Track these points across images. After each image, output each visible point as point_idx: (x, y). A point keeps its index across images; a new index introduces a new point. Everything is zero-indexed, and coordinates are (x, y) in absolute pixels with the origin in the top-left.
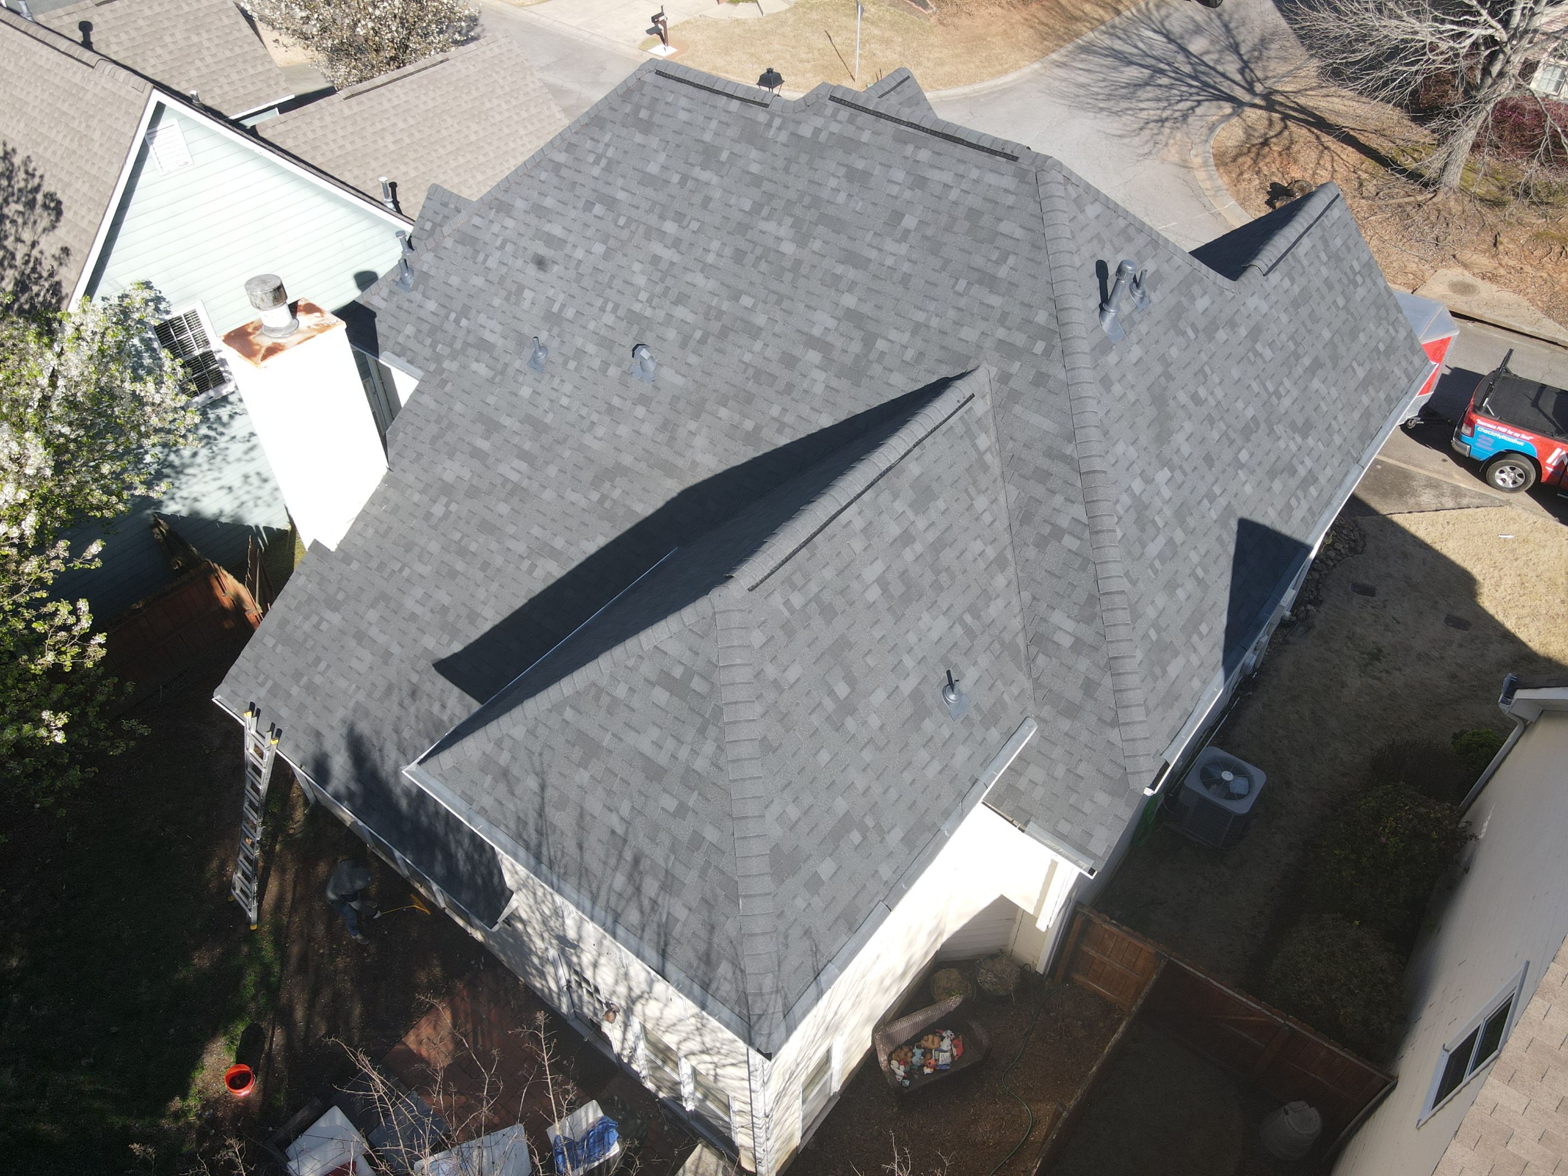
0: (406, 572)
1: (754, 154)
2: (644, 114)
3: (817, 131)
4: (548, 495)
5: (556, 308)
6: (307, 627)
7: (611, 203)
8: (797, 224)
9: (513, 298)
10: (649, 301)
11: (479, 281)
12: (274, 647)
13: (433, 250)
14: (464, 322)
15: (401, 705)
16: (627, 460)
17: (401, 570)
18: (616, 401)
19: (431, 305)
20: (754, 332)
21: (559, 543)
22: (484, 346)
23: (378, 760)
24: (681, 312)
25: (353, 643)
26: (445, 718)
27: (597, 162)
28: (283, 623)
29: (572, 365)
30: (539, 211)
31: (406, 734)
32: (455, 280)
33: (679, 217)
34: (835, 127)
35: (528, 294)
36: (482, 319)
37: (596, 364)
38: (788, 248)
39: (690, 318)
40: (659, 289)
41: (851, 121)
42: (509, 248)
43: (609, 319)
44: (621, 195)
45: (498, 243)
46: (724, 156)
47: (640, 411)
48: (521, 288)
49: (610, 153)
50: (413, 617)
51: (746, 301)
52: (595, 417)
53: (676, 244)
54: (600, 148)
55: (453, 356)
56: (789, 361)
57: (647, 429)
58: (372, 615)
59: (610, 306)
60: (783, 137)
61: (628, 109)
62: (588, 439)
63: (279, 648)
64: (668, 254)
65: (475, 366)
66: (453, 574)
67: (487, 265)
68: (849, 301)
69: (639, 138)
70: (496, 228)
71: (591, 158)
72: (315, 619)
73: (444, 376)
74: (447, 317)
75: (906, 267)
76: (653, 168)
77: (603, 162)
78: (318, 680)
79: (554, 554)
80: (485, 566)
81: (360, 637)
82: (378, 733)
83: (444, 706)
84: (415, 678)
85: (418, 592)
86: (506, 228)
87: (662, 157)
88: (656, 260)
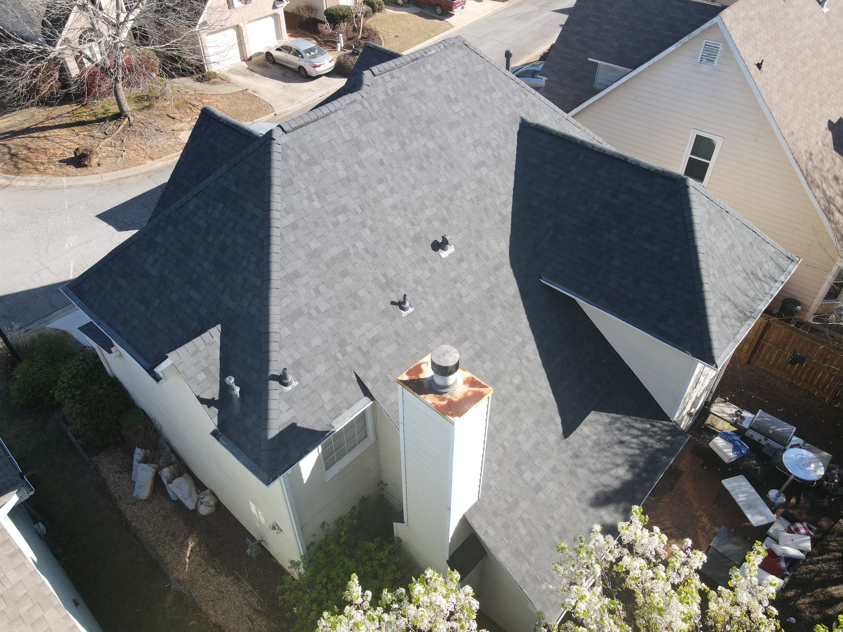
0: (506, 444)
1: (374, 124)
2: (305, 157)
3: (386, 93)
4: (490, 335)
5: (383, 280)
6: (523, 531)
7: (344, 209)
8: (422, 134)
9: (358, 304)
10: (413, 224)
11: (330, 322)
12: (530, 563)
13: (281, 347)
14: (349, 349)
15: (582, 467)
16: (486, 286)
17: (504, 447)
18: (453, 274)
19: (321, 369)
20: (458, 186)
21: (519, 339)
22: (373, 341)
23: (611, 489)
24: (428, 213)
25: (541, 496)
26: (594, 438)
27: (311, 200)
28: (517, 553)
29: (420, 289)
30: (314, 254)
31: (599, 466)
32: (316, 341)
33: (381, 181)
34: (390, 85)
35: (362, 293)
36: (357, 333)
37: (427, 274)
38: (431, 145)
39: (434, 210)
40: (410, 215)
41: (392, 77)
42: (322, 288)
43: (408, 252)
44: (343, 201)
45: (313, 294)
46: (363, 137)
47: (464, 265)
48: (355, 296)
49: (312, 189)
50: (536, 446)
51: (442, 180)
52: (455, 292)
53: (392, 191)
54: (305, 194)
55: (369, 367)
56: (480, 181)
57: (475, 266)
58: (528, 475)
59: (402, 247)
60: (376, 107)
61: (292, 162)
62: (466, 301)
63: (533, 559)
64: (395, 198)
65: (383, 355)
66: (516, 411)
67: (323, 311)
68: (469, 140)
69: (317, 169)
70: (302, 291)
71: (306, 202)
72: (519, 524)
73: (381, 379)
74: (337, 359)
75: (470, 111)
76: (342, 174)
77: (315, 197)
78: (558, 528)
79: (523, 345)
80: (518, 389)
81: (538, 489)
82: (595, 486)
83: (588, 437)
84: (570, 453)
85: (521, 437)
86: (308, 283)
87: (339, 165)
88: (394, 207)
